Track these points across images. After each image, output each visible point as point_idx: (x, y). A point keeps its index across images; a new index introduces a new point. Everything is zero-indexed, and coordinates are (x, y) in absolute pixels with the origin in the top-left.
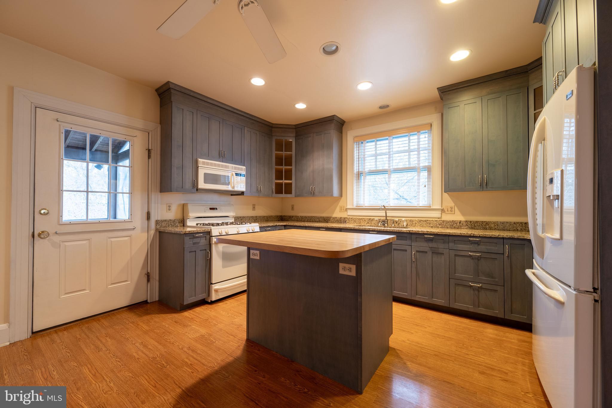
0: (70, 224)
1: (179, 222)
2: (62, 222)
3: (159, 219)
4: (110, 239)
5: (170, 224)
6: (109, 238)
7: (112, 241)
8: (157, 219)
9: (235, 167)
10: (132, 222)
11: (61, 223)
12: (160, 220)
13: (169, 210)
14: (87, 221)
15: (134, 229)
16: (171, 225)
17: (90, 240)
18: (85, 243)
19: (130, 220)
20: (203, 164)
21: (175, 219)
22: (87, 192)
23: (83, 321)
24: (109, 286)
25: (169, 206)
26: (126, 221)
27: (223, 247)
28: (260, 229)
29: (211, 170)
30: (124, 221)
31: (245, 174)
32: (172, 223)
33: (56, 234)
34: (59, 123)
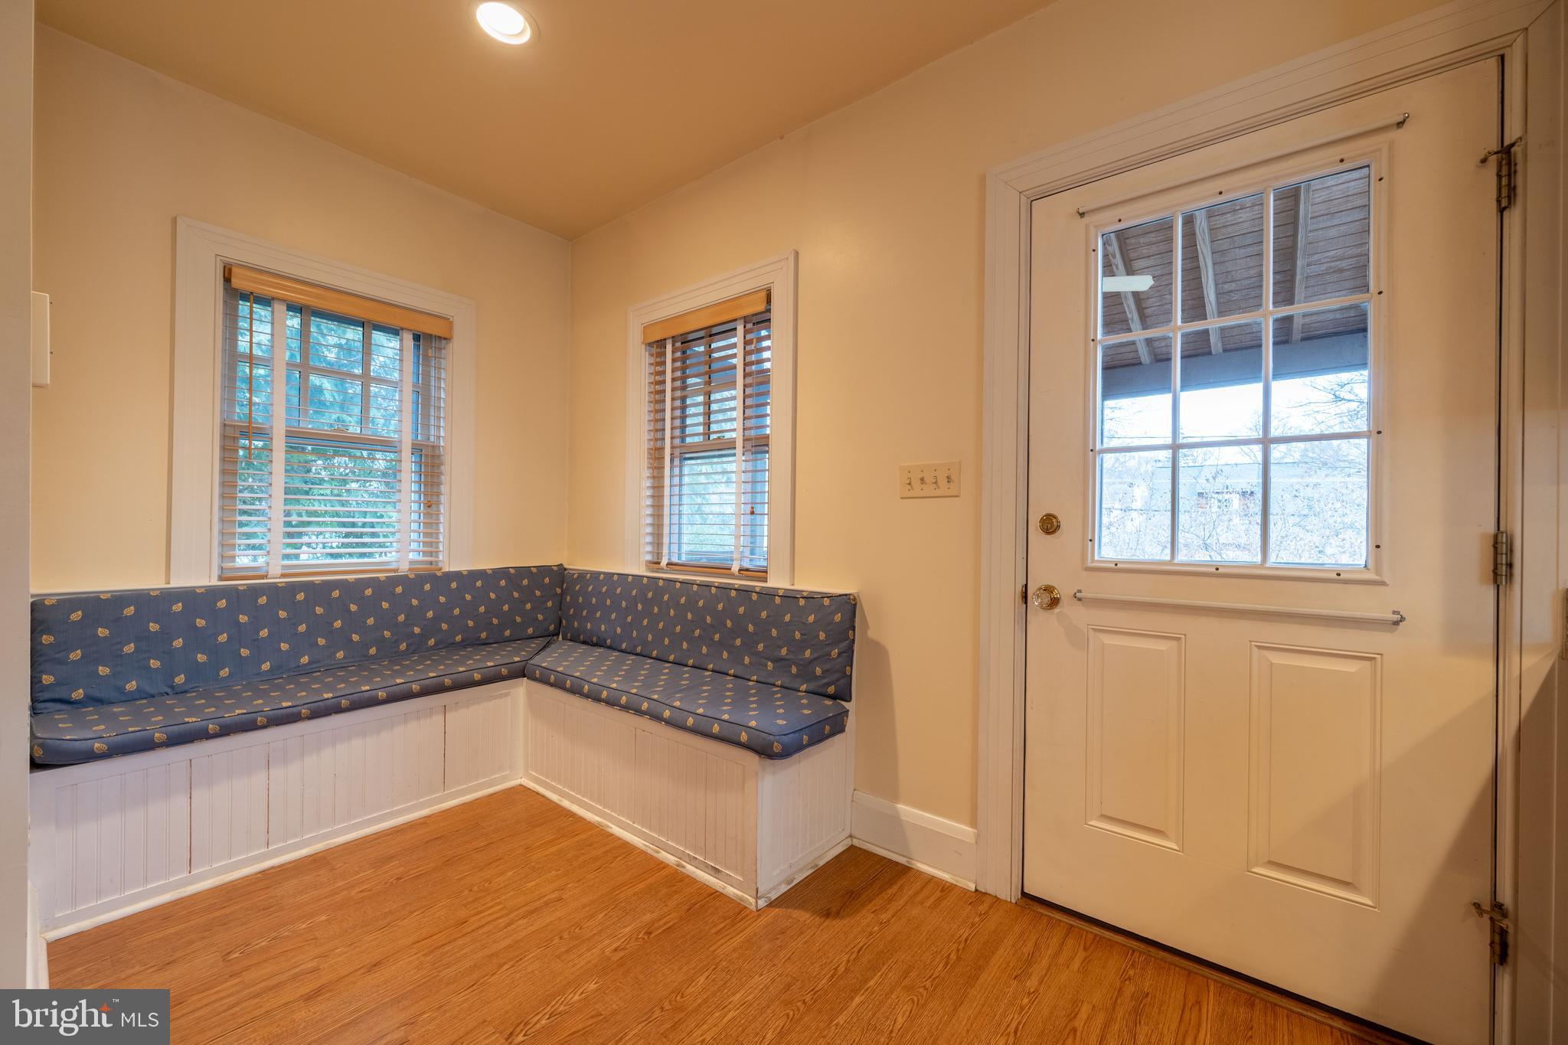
0: (1117, 568)
2: (1093, 560)
4: (1265, 653)
6: (1259, 647)
7: (1272, 663)
10: (1383, 583)
11: (1089, 564)
14: (1170, 563)
15: (1396, 623)
17: (1183, 640)
18: (1164, 649)
19: (1372, 576)
22: (1175, 447)
23: (1153, 951)
24: (1256, 865)
26: (1348, 576)
30: (1334, 576)
33: (1080, 599)
34: (1086, 219)
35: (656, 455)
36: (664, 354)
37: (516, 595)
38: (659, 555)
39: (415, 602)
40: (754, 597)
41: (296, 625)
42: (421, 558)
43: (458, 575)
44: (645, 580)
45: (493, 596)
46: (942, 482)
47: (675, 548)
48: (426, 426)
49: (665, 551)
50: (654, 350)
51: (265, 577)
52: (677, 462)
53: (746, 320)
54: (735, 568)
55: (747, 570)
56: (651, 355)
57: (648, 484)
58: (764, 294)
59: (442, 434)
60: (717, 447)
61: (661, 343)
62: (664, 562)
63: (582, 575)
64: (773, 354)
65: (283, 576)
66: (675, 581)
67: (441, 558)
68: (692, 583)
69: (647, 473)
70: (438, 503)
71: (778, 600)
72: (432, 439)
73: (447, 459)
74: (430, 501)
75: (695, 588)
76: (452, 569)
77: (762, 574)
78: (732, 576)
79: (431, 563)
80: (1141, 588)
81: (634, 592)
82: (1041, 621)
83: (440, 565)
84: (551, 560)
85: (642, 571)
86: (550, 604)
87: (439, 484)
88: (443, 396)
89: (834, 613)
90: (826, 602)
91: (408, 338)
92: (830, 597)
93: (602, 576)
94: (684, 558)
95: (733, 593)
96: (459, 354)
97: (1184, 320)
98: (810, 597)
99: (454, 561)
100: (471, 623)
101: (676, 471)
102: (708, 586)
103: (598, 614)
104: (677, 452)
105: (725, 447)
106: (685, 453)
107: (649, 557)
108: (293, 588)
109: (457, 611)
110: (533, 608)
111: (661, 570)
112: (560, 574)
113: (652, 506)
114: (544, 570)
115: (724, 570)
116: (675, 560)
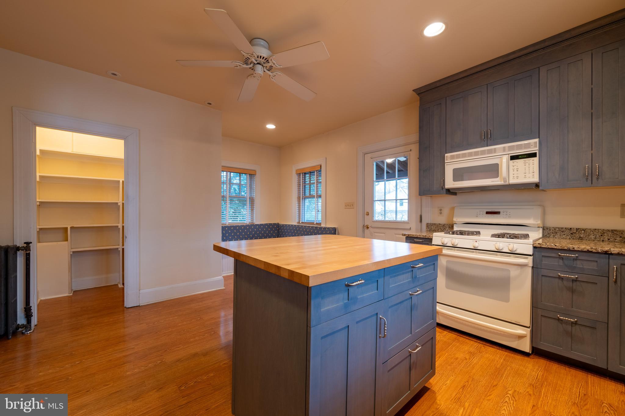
0: (377, 221)
1: (449, 227)
3: (429, 222)
4: (396, 235)
5: (439, 228)
8: (427, 223)
9: (509, 147)
10: (408, 223)
11: (373, 221)
12: (429, 224)
13: (441, 213)
14: (384, 220)
15: (410, 229)
16: (440, 230)
17: (386, 234)
18: (383, 235)
20: (451, 159)
21: (445, 223)
22: (385, 201)
25: (441, 210)
26: (405, 222)
27: (447, 262)
28: (534, 251)
29: (458, 164)
30: (403, 222)
31: (537, 151)
32: (441, 228)
33: (372, 227)
34: (372, 159)
35: (299, 198)
36: (300, 176)
37: (269, 229)
38: (300, 220)
39: (251, 230)
40: (318, 228)
41: (232, 234)
42: (250, 221)
43: (258, 225)
44: (297, 226)
45: (265, 229)
46: (351, 205)
47: (303, 219)
48: (251, 193)
49: (301, 220)
50: (298, 175)
51: (226, 224)
52: (303, 200)
53: (317, 171)
54: (315, 223)
55: (318, 223)
56: (298, 176)
57: (297, 205)
58: (320, 166)
59: (254, 195)
60: (311, 196)
61: (300, 174)
62: (301, 222)
63: (283, 225)
64: (322, 179)
65: (229, 224)
66: (303, 226)
67: (254, 221)
68: (306, 226)
69: (297, 202)
70: (254, 209)
71: (322, 229)
72: (252, 196)
73: (255, 200)
74: (252, 210)
75: (307, 227)
76: (257, 224)
77: (320, 224)
78: (315, 225)
79: (252, 222)
80: (380, 225)
81: (294, 229)
82: (366, 231)
83: (254, 223)
84: (276, 222)
85: (296, 224)
86: (276, 232)
87: (254, 205)
88: (254, 187)
89: (332, 231)
90: (331, 229)
91: (248, 175)
92: (332, 228)
93: (287, 225)
94: (305, 221)
95: (314, 228)
96: (257, 178)
97: (387, 178)
98: (328, 228)
99: (257, 222)
100: (261, 235)
101: (303, 202)
102: (309, 227)
103: (287, 233)
104: (303, 198)
105: (313, 197)
106: (305, 198)
107: (298, 221)
108: (231, 227)
109: (258, 232)
110: (273, 233)
111: (300, 224)
112: (278, 225)
113: (298, 210)
114: (275, 224)
115: (313, 223)
116: (303, 221)
